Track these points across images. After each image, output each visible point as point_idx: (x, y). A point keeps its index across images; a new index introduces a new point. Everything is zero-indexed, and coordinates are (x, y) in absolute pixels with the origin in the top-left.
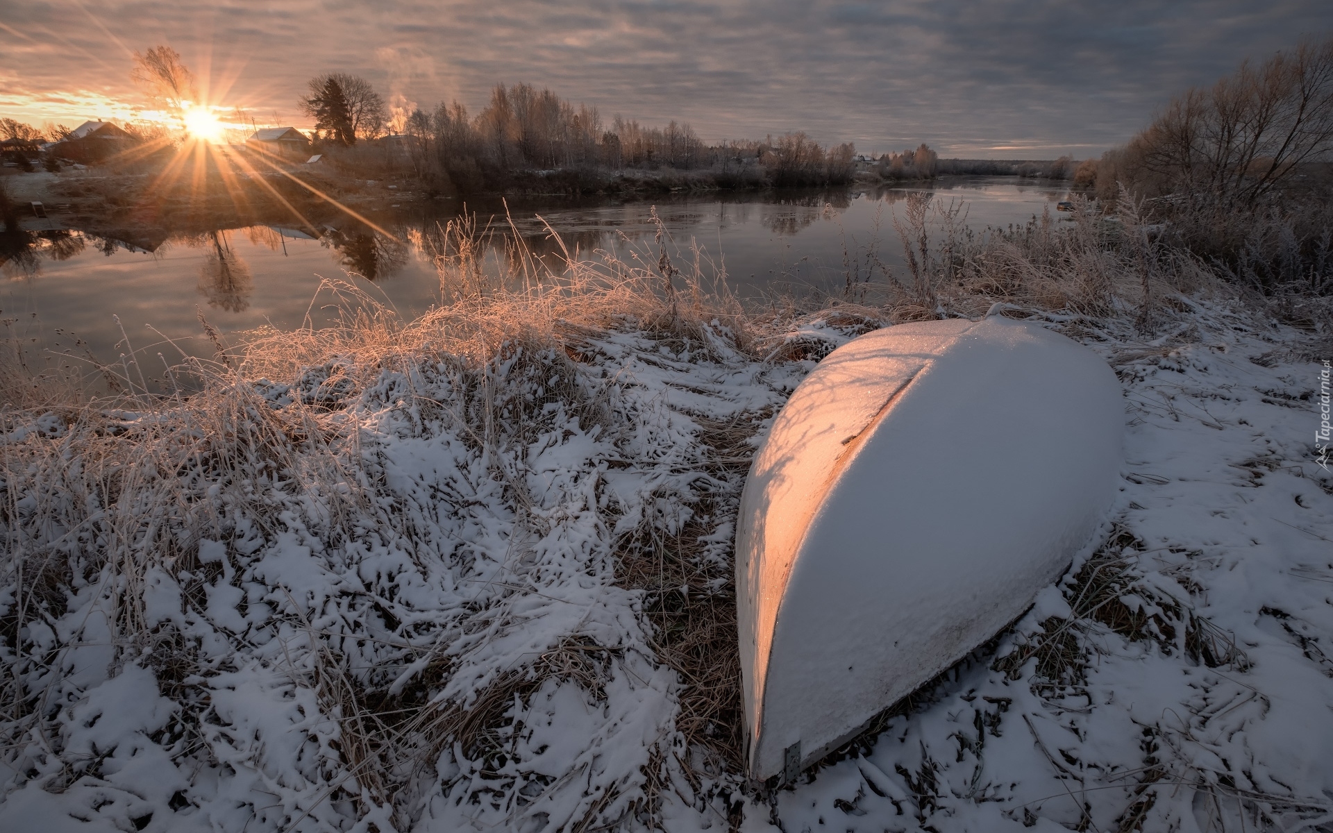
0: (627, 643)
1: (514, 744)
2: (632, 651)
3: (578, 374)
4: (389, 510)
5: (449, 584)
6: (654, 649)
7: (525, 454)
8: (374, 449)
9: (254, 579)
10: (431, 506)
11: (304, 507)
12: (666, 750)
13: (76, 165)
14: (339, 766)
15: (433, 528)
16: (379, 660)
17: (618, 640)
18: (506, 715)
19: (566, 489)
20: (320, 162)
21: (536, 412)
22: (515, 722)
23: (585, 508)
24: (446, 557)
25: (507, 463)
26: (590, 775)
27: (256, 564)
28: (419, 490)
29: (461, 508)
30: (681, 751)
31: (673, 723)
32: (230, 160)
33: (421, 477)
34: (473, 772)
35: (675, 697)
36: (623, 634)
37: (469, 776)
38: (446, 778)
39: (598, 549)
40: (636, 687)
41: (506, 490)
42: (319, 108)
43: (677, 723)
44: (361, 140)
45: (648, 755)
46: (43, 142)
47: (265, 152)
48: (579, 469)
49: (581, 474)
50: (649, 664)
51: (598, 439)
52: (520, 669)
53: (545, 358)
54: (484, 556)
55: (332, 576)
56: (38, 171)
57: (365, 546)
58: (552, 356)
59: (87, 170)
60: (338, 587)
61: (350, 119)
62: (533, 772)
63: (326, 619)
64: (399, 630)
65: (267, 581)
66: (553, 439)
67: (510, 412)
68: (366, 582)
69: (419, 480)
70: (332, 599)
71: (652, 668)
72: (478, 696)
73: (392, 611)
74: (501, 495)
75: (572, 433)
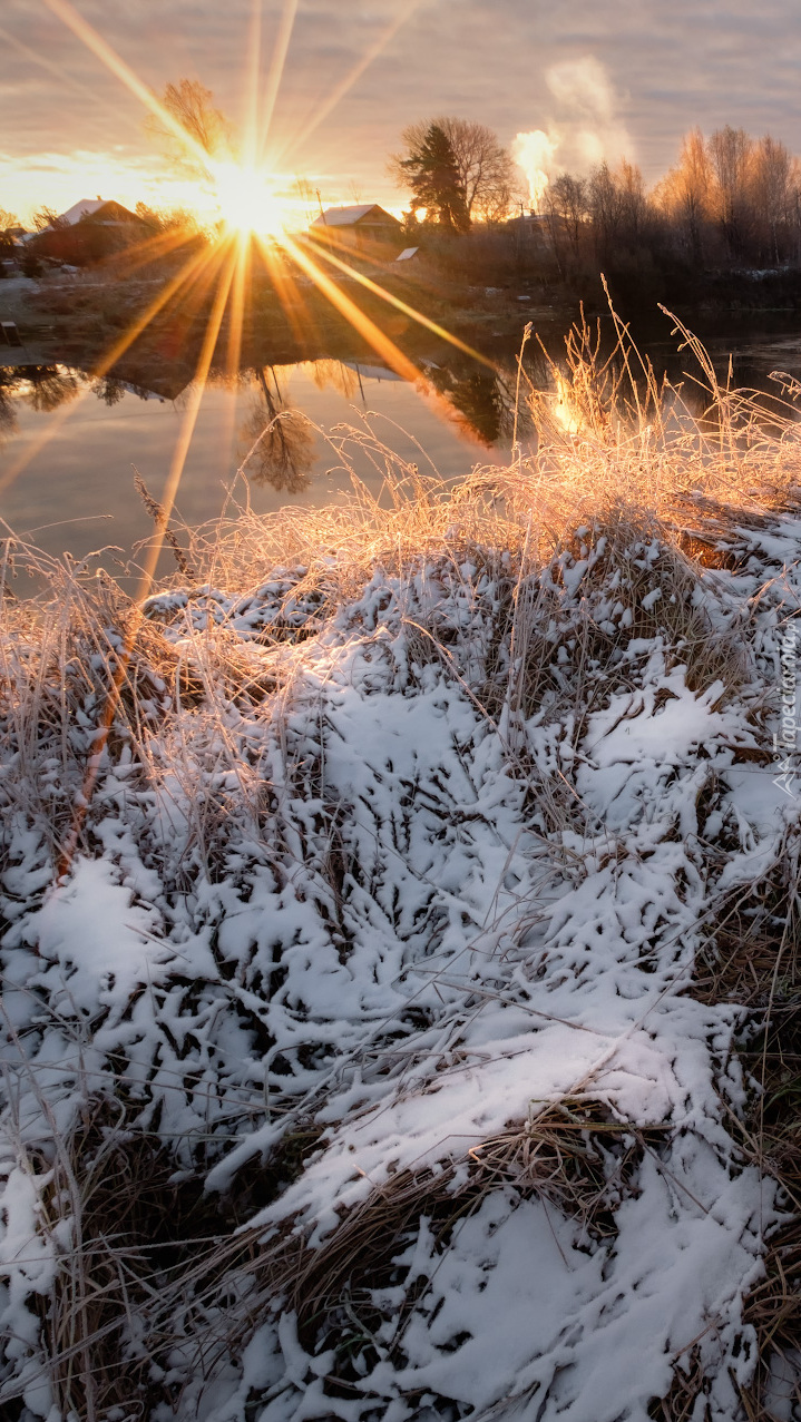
0: (681, 1118)
1: (399, 1328)
2: (689, 1137)
3: (698, 588)
4: (310, 823)
5: (389, 970)
6: (737, 1136)
7: (582, 730)
8: (314, 711)
9: (23, 945)
10: (399, 818)
11: (151, 811)
12: (714, 1364)
13: (66, 267)
14: (31, 1353)
15: (395, 863)
16: (223, 1112)
17: (664, 1109)
18: (397, 1260)
19: (646, 797)
20: (416, 259)
21: (616, 652)
22: (410, 1278)
23: (673, 836)
24: (407, 919)
25: (540, 744)
26: (543, 1408)
27: (29, 916)
28: (380, 789)
29: (453, 822)
30: (744, 1368)
31: (737, 1305)
32: (285, 257)
33: (390, 766)
34: (309, 1377)
35: (756, 1243)
36: (679, 1097)
37: (301, 1385)
38: (259, 1385)
39: (672, 919)
40: (683, 1214)
41: (530, 796)
42: (416, 173)
43: (748, 1302)
44: (479, 226)
45: (669, 1374)
46: (21, 232)
47: (337, 244)
48: (677, 762)
49: (682, 771)
50: (722, 1162)
51: (717, 708)
52: (437, 1168)
53: (641, 557)
54: (465, 918)
55: (162, 947)
56: (13, 277)
57: (238, 891)
58: (653, 554)
59: (80, 274)
60: (166, 968)
61: (463, 191)
62: (428, 1391)
63: (126, 1030)
64: (269, 1057)
65: (42, 950)
66: (637, 703)
67: (569, 654)
68: (227, 959)
69: (383, 771)
70: (151, 991)
71: (726, 1174)
72: (343, 1218)
73: (263, 1018)
74: (520, 803)
75: (673, 696)
